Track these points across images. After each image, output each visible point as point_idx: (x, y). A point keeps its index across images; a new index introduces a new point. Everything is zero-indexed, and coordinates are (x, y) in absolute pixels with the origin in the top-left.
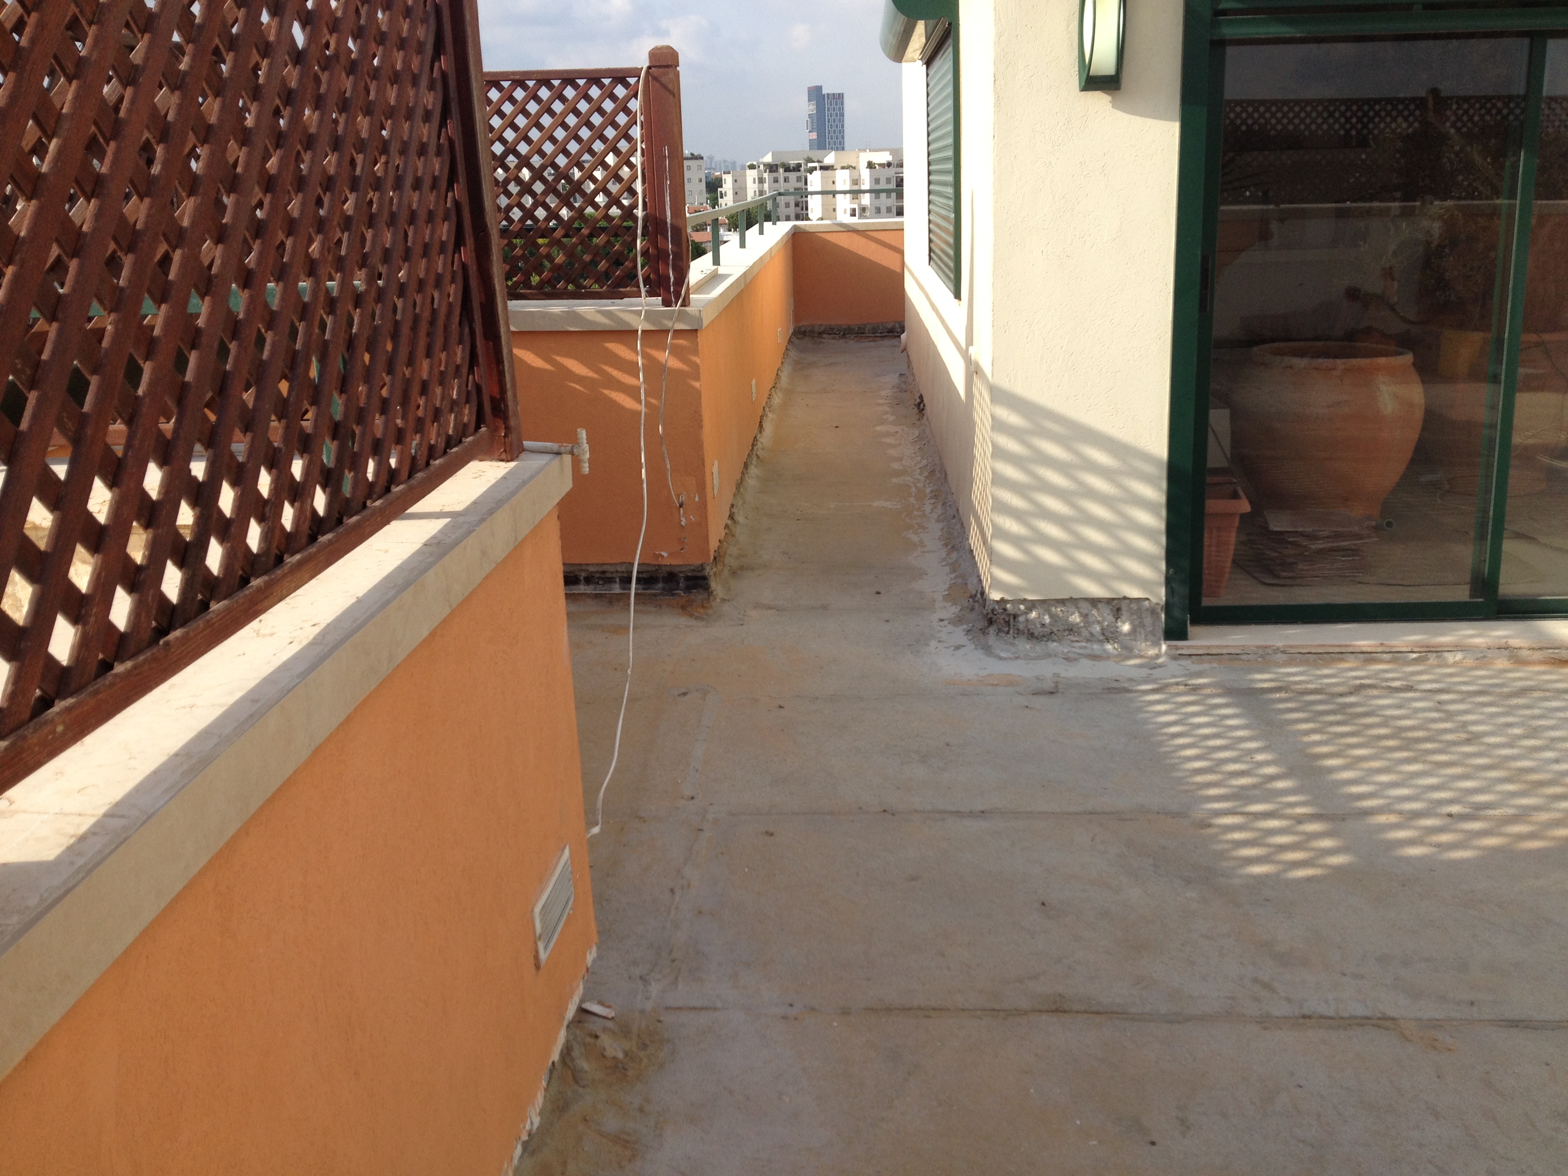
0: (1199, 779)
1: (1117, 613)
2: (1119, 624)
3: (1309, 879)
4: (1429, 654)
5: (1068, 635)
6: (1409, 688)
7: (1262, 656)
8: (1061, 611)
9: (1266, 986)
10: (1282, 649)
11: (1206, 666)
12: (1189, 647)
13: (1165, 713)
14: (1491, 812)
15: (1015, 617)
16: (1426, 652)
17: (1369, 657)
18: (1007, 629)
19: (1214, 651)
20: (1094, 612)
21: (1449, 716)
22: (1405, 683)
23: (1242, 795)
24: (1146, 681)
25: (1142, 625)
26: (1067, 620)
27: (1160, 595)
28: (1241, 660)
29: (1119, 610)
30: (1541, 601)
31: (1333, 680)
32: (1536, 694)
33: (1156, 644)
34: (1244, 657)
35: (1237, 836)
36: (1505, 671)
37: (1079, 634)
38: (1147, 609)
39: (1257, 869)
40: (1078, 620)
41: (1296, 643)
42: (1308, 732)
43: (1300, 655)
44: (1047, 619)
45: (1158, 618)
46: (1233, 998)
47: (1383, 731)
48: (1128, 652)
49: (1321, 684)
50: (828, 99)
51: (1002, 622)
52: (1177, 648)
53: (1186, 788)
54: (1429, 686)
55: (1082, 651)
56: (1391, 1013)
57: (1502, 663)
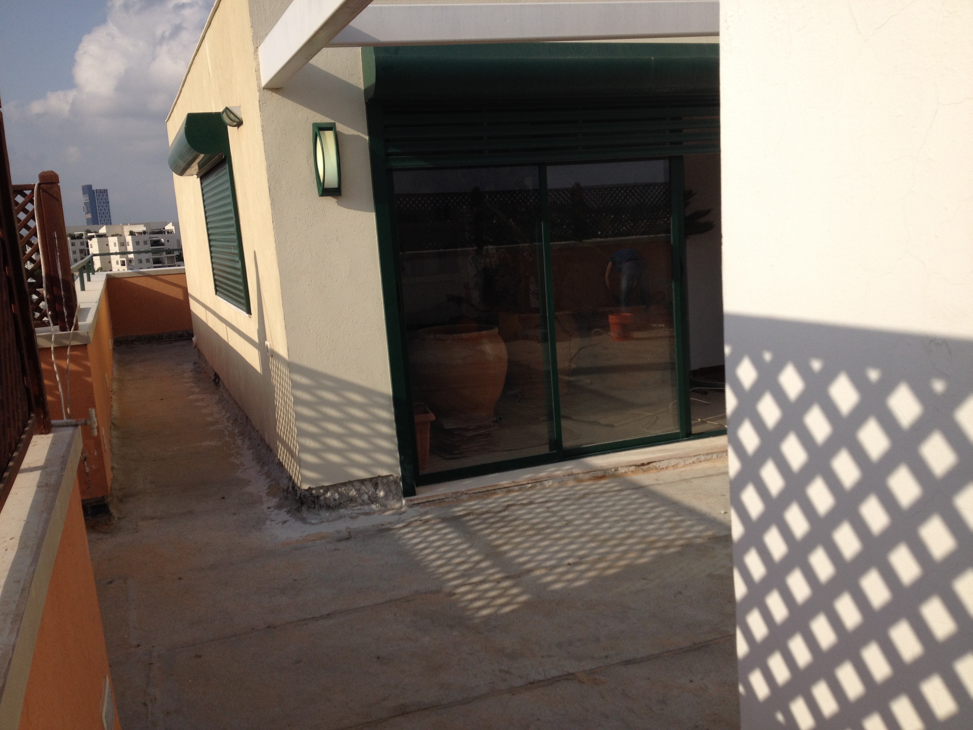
0: (442, 570)
1: (376, 486)
2: (378, 492)
3: (512, 611)
4: (536, 483)
5: (350, 504)
6: (531, 503)
7: (455, 498)
8: (344, 489)
9: (507, 672)
10: (465, 492)
11: (428, 508)
12: (417, 499)
13: (414, 538)
14: (588, 559)
15: (318, 497)
16: (534, 483)
17: (508, 490)
18: (313, 506)
19: (431, 499)
20: (363, 487)
21: (554, 514)
22: (528, 500)
23: (465, 574)
24: (399, 522)
25: (390, 491)
26: (348, 495)
27: (398, 472)
28: (444, 502)
29: (377, 484)
30: (584, 448)
31: (494, 505)
32: (592, 496)
33: (400, 500)
34: (446, 500)
35: (470, 596)
36: (574, 487)
37: (356, 501)
38: (392, 481)
39: (485, 612)
40: (355, 493)
41: (472, 488)
42: (489, 535)
43: (474, 494)
44: (337, 496)
45: (399, 485)
46: (493, 683)
47: (525, 527)
48: (385, 508)
49: (488, 508)
50: (97, 193)
51: (310, 502)
52: (411, 501)
53: (436, 576)
54: (541, 500)
55: (359, 512)
56: (571, 671)
57: (571, 483)
